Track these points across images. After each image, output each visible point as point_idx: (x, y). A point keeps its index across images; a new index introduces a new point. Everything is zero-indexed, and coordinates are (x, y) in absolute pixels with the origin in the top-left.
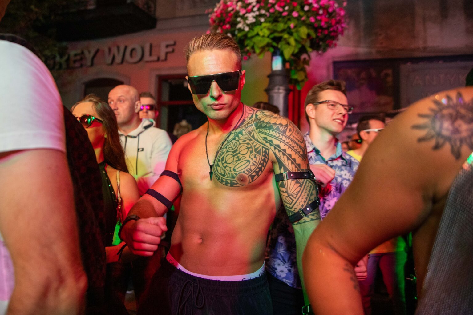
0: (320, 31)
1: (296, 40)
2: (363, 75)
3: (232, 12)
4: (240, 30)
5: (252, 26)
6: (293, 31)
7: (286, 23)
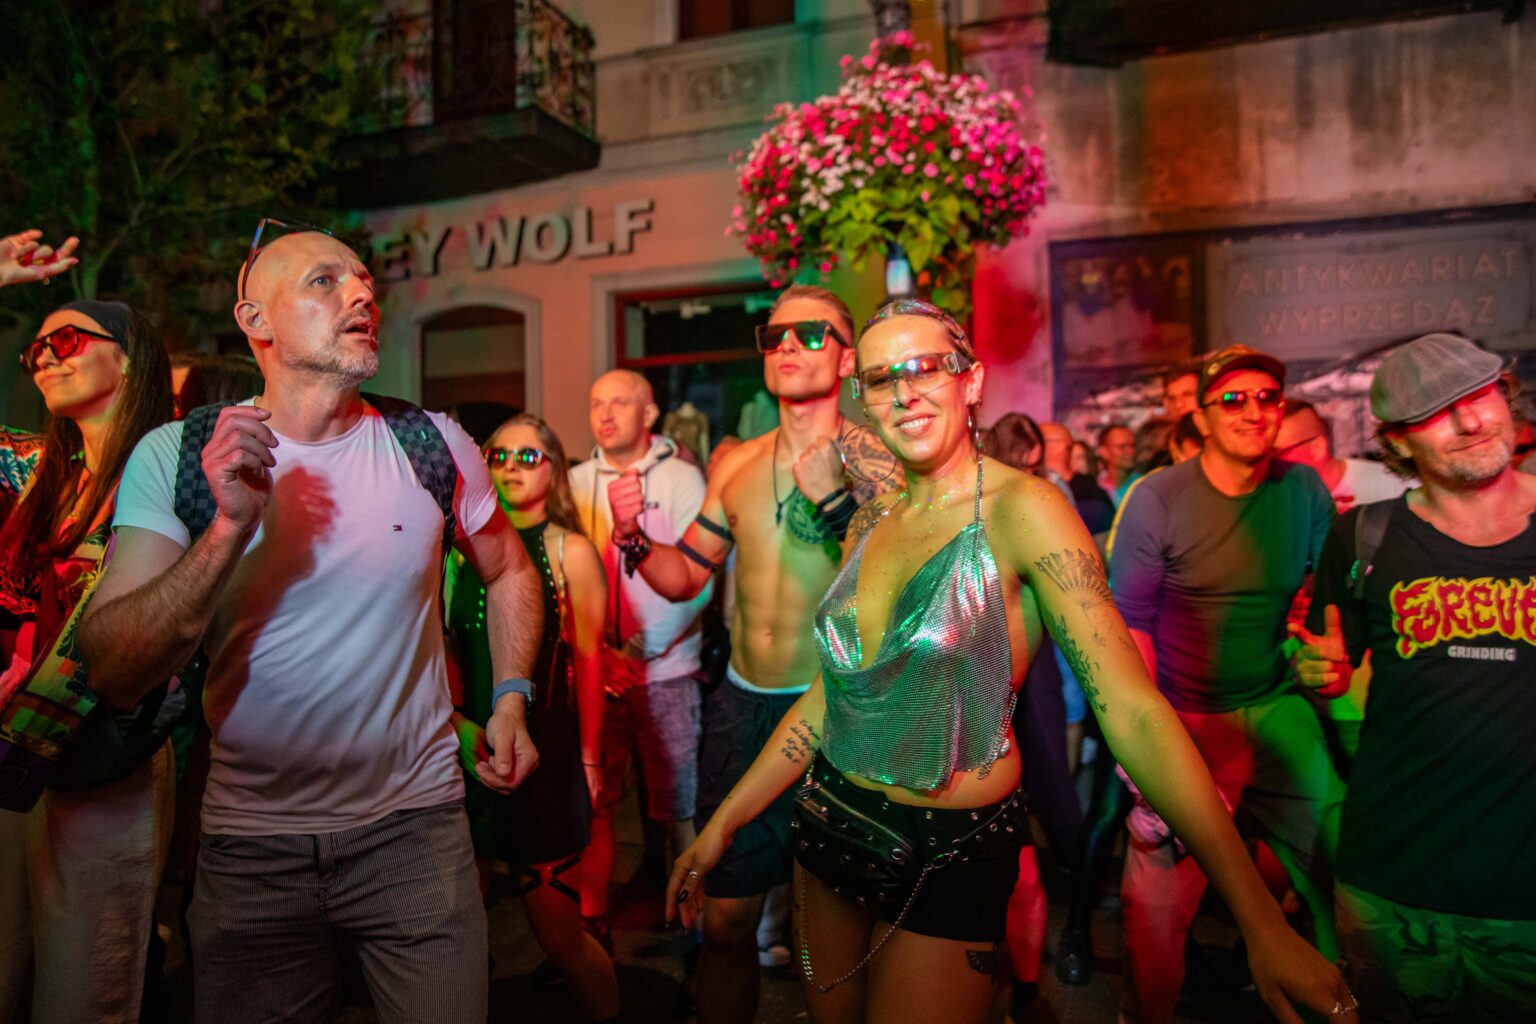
0: (989, 202)
1: (935, 228)
2: (1121, 273)
3: (790, 168)
4: (810, 208)
5: (835, 199)
6: (928, 206)
7: (911, 189)
